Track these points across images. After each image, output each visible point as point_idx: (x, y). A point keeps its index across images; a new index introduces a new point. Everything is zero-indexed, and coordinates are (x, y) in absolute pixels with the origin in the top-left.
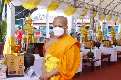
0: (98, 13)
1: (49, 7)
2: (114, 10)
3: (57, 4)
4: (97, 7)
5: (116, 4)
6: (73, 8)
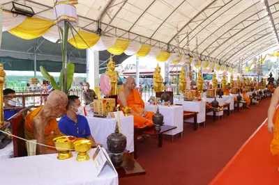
0: (194, 59)
1: (138, 52)
2: (211, 56)
3: (147, 48)
4: (192, 52)
5: (213, 49)
6: (166, 54)
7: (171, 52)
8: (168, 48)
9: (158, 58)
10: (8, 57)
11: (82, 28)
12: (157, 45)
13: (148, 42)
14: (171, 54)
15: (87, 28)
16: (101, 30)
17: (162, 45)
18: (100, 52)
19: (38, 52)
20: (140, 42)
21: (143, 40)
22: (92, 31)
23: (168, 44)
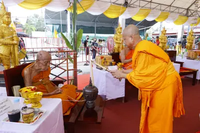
1: (158, 18)
7: (190, 16)
8: (187, 12)
9: (176, 22)
10: (81, 26)
11: (113, 3)
12: (177, 11)
13: (168, 9)
14: (189, 17)
15: (117, 2)
16: (127, 3)
17: (181, 11)
18: (126, 20)
19: (97, 22)
20: (160, 10)
21: (163, 8)
22: (121, 5)
23: (188, 9)
